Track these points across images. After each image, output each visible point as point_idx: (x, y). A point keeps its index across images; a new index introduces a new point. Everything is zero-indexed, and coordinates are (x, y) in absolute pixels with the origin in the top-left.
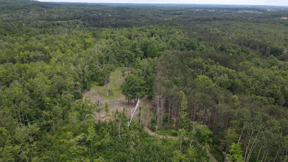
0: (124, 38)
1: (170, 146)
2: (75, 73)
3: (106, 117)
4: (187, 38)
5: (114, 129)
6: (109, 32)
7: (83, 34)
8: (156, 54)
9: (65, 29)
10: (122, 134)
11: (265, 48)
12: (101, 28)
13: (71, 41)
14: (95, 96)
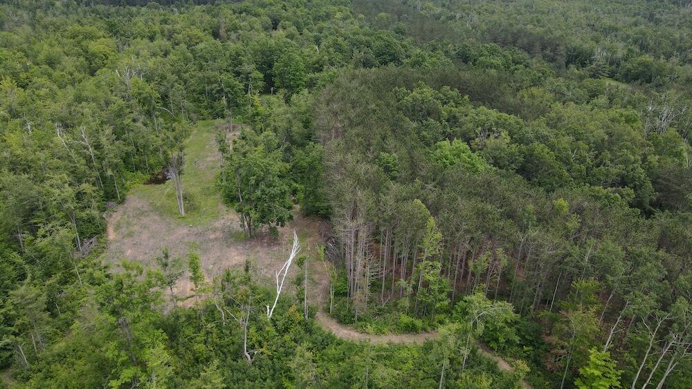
0: (201, 34)
1: (405, 367)
2: (73, 153)
3: (193, 296)
4: (368, 28)
5: (228, 332)
6: (156, 18)
7: (77, 27)
8: (300, 79)
9: (20, 12)
10: (253, 347)
11: (554, 50)
12: (128, 7)
13: (45, 49)
14: (145, 220)
